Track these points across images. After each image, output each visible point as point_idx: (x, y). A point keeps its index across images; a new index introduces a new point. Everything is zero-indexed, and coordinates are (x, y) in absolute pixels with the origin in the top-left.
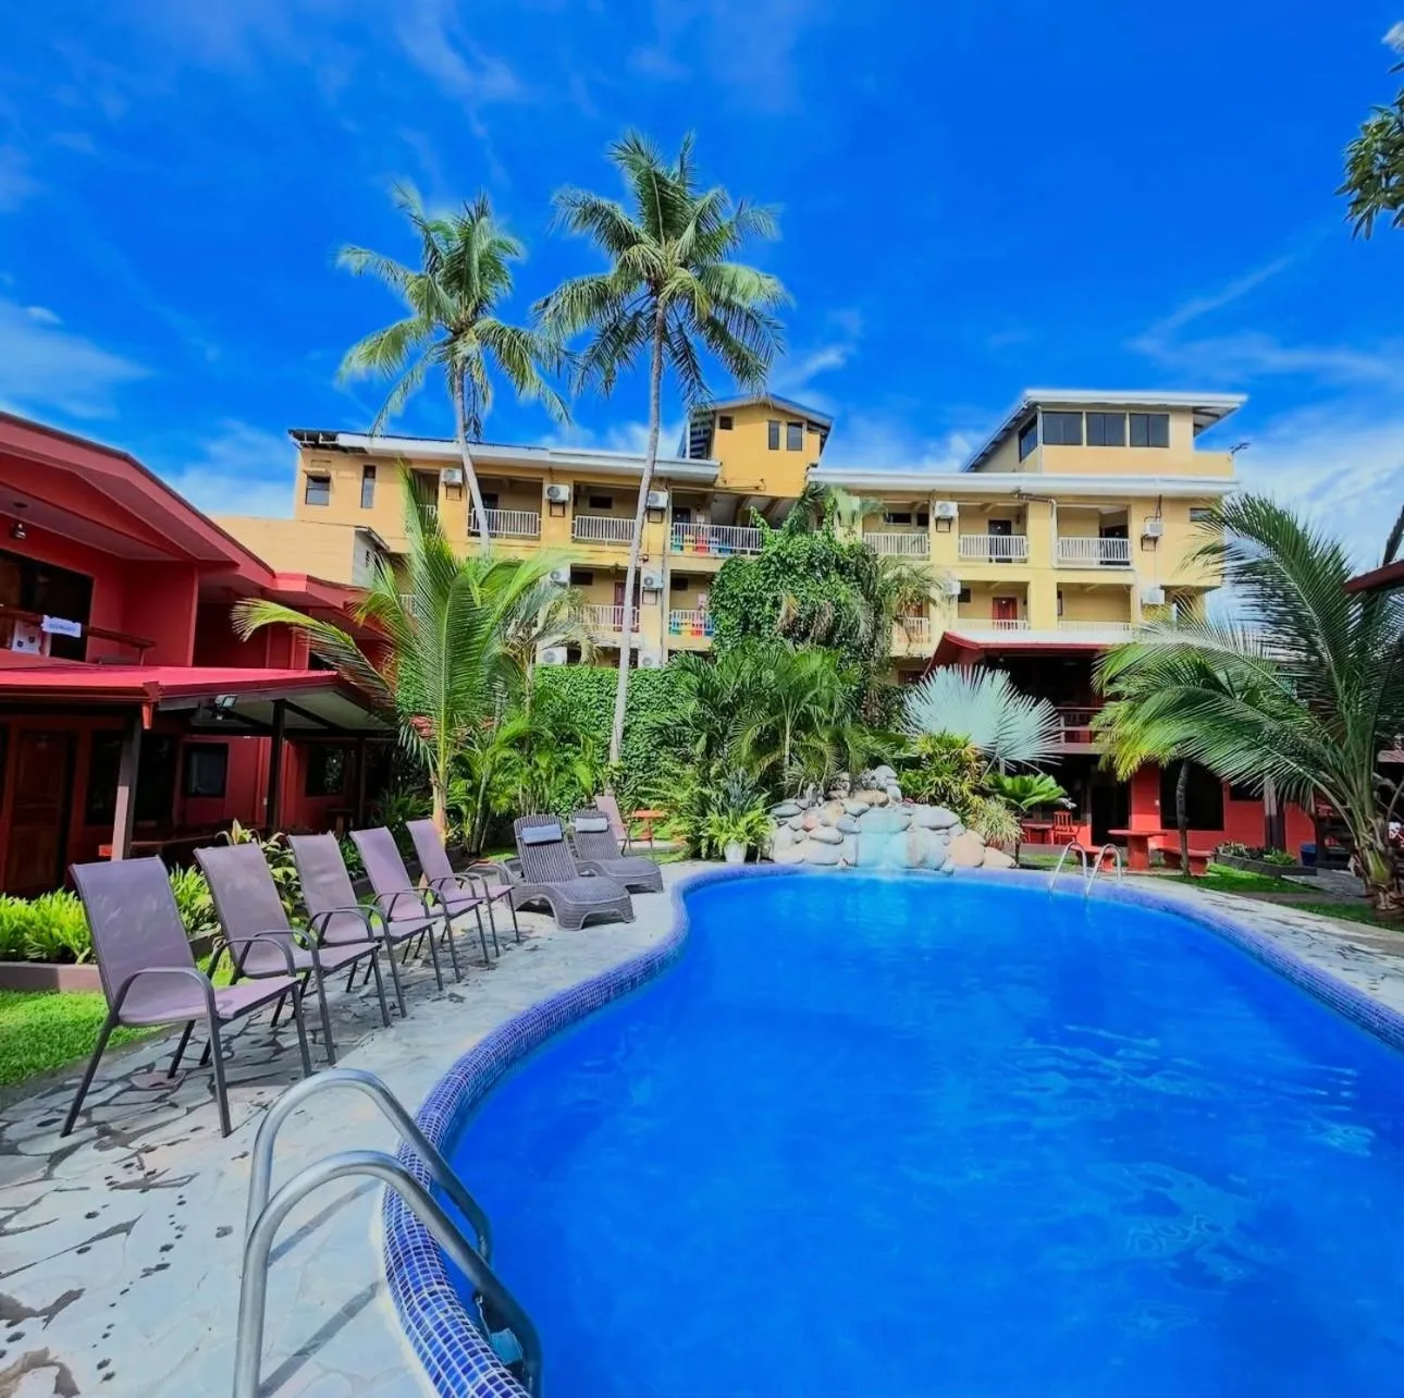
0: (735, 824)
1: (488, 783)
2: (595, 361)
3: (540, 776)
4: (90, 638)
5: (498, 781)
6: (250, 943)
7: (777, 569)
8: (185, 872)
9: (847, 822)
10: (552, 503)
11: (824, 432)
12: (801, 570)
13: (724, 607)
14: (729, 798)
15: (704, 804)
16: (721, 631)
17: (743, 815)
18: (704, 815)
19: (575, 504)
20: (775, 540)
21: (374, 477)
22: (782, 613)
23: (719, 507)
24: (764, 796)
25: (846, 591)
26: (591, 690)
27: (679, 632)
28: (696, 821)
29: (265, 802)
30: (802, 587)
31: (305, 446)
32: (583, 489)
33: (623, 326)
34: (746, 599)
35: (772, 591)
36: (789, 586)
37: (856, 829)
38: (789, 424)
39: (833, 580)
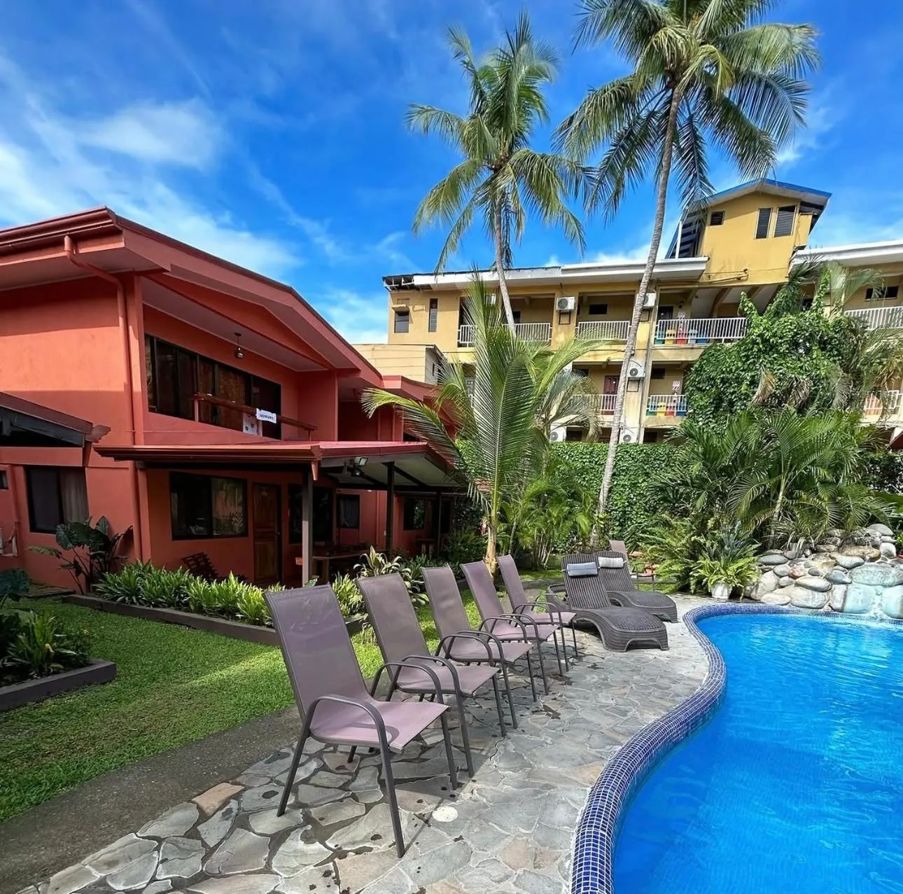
0: (725, 568)
1: (517, 526)
2: (609, 173)
3: (552, 522)
4: (283, 424)
5: (524, 525)
6: (400, 667)
7: (760, 350)
8: (343, 578)
9: (838, 574)
10: (561, 313)
11: (816, 212)
12: (783, 349)
13: (700, 390)
14: (723, 546)
15: (695, 551)
16: (695, 410)
17: (733, 561)
18: (696, 559)
19: (578, 313)
20: (760, 325)
21: (436, 308)
22: (759, 391)
23: (699, 303)
24: (755, 546)
25: (826, 365)
26: (585, 460)
27: (654, 414)
28: (687, 563)
29: (385, 534)
30: (781, 365)
31: (393, 289)
32: (585, 299)
33: (637, 130)
34: (723, 381)
35: (751, 370)
36: (768, 365)
37: (847, 580)
38: (781, 209)
39: (814, 356)
